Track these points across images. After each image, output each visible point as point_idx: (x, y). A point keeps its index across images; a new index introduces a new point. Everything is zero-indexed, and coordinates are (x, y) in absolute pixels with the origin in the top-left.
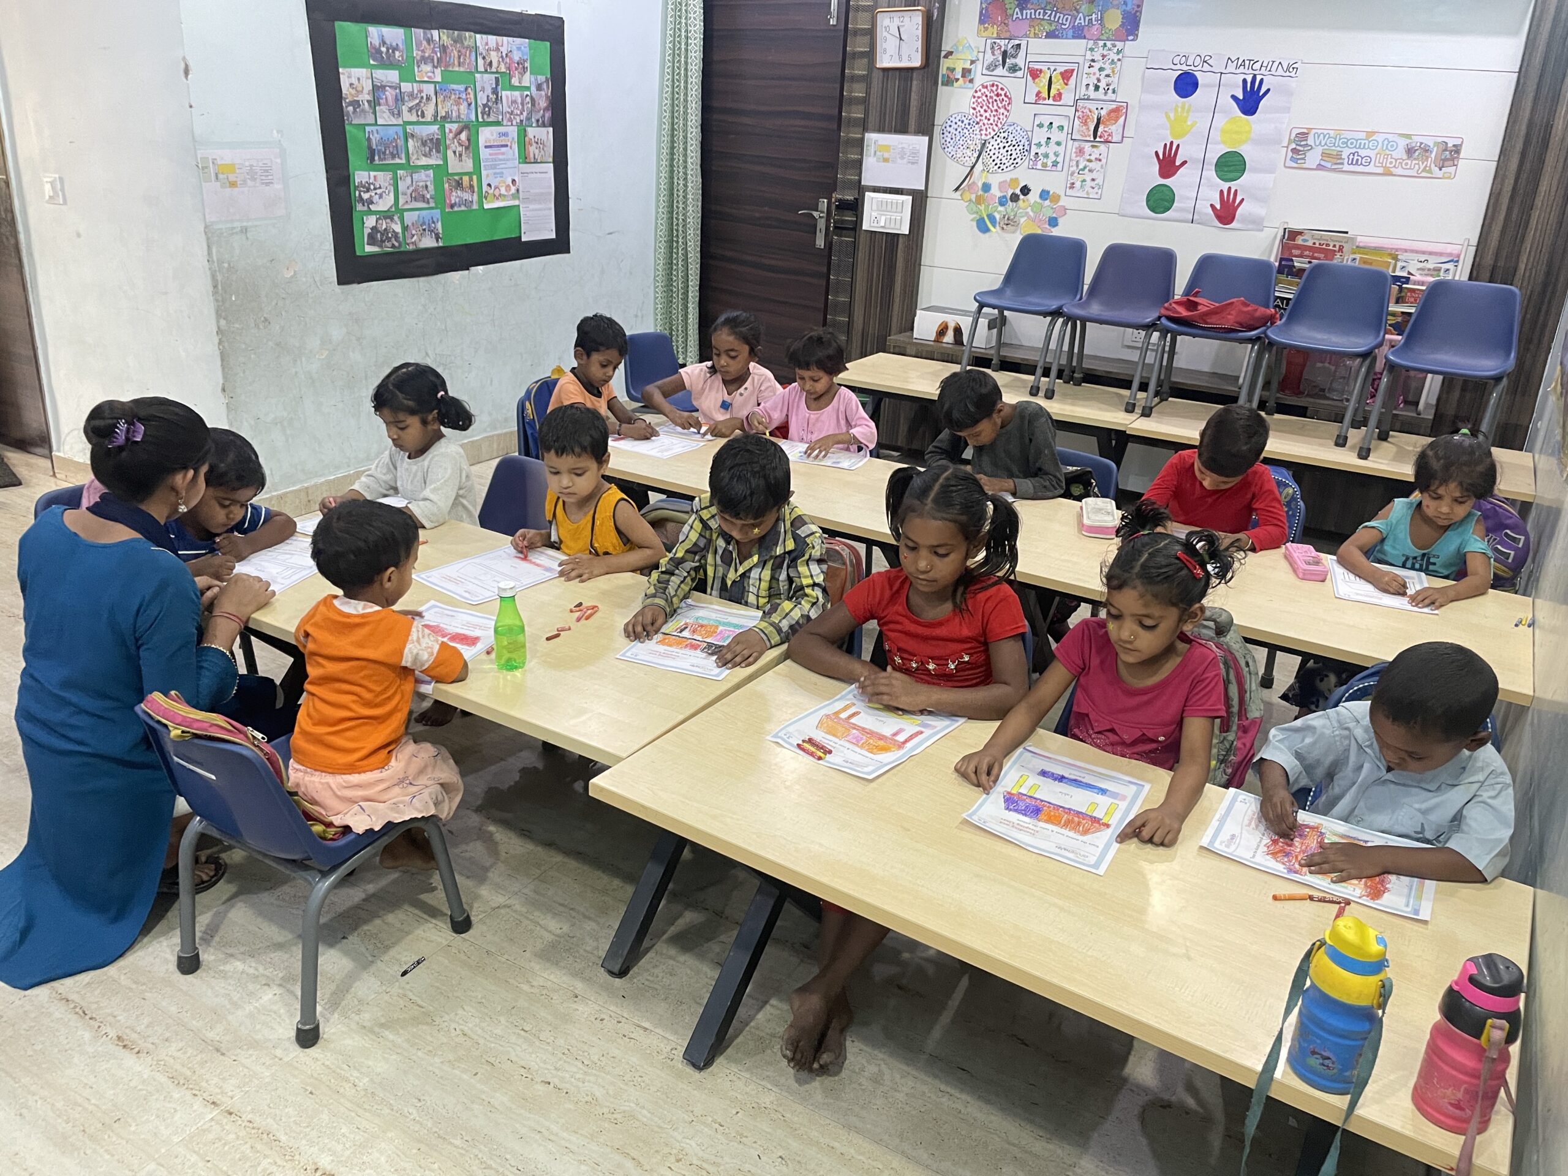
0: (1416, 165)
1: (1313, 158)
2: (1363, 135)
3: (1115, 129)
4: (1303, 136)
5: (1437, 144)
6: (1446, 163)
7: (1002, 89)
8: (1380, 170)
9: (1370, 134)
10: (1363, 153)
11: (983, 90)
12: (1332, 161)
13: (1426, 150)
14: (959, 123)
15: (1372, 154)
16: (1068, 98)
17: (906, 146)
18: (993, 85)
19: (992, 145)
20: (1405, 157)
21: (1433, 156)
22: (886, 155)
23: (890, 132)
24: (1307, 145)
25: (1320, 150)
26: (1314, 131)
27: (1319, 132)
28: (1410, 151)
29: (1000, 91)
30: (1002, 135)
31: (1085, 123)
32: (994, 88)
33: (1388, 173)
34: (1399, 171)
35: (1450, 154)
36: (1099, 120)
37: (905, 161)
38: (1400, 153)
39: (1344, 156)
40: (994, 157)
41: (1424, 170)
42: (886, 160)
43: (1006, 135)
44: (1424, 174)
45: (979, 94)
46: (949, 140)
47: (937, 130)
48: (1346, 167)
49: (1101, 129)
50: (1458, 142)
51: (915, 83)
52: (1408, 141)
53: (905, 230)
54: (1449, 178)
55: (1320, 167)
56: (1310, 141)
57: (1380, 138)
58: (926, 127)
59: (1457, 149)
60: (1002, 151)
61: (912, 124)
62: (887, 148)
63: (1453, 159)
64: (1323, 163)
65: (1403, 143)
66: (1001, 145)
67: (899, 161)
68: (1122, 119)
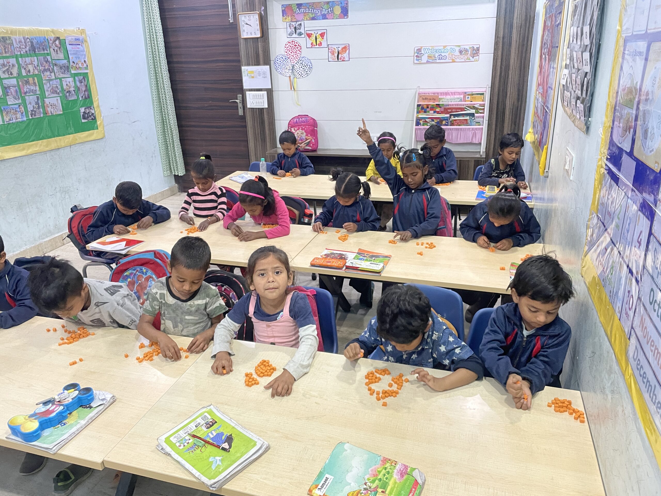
0: (464, 57)
1: (424, 59)
2: (442, 48)
3: (345, 55)
4: (419, 50)
5: (470, 48)
6: (475, 55)
7: (297, 43)
8: (451, 61)
9: (445, 47)
10: (443, 54)
11: (289, 44)
12: (432, 60)
13: (466, 51)
14: (281, 59)
15: (447, 54)
16: (324, 45)
17: (260, 70)
18: (293, 42)
19: (297, 67)
20: (459, 54)
21: (470, 53)
22: (252, 75)
23: (252, 65)
24: (421, 54)
25: (427, 55)
26: (423, 48)
27: (425, 48)
28: (461, 52)
29: (296, 44)
30: (300, 62)
31: (333, 54)
32: (293, 43)
33: (454, 62)
34: (458, 60)
35: (476, 52)
36: (338, 52)
37: (261, 77)
38: (457, 53)
39: (436, 56)
40: (298, 72)
41: (467, 59)
42: (253, 77)
45: (287, 46)
46: (278, 66)
47: (272, 63)
48: (438, 61)
49: (340, 56)
50: (478, 46)
51: (259, 43)
52: (459, 48)
53: (266, 106)
54: (477, 61)
55: (428, 62)
56: (423, 52)
57: (449, 48)
58: (267, 62)
59: (478, 49)
60: (301, 69)
61: (261, 61)
62: (252, 72)
63: (477, 53)
64: (429, 60)
65: (457, 49)
66: (300, 66)
67: (258, 77)
68: (348, 51)
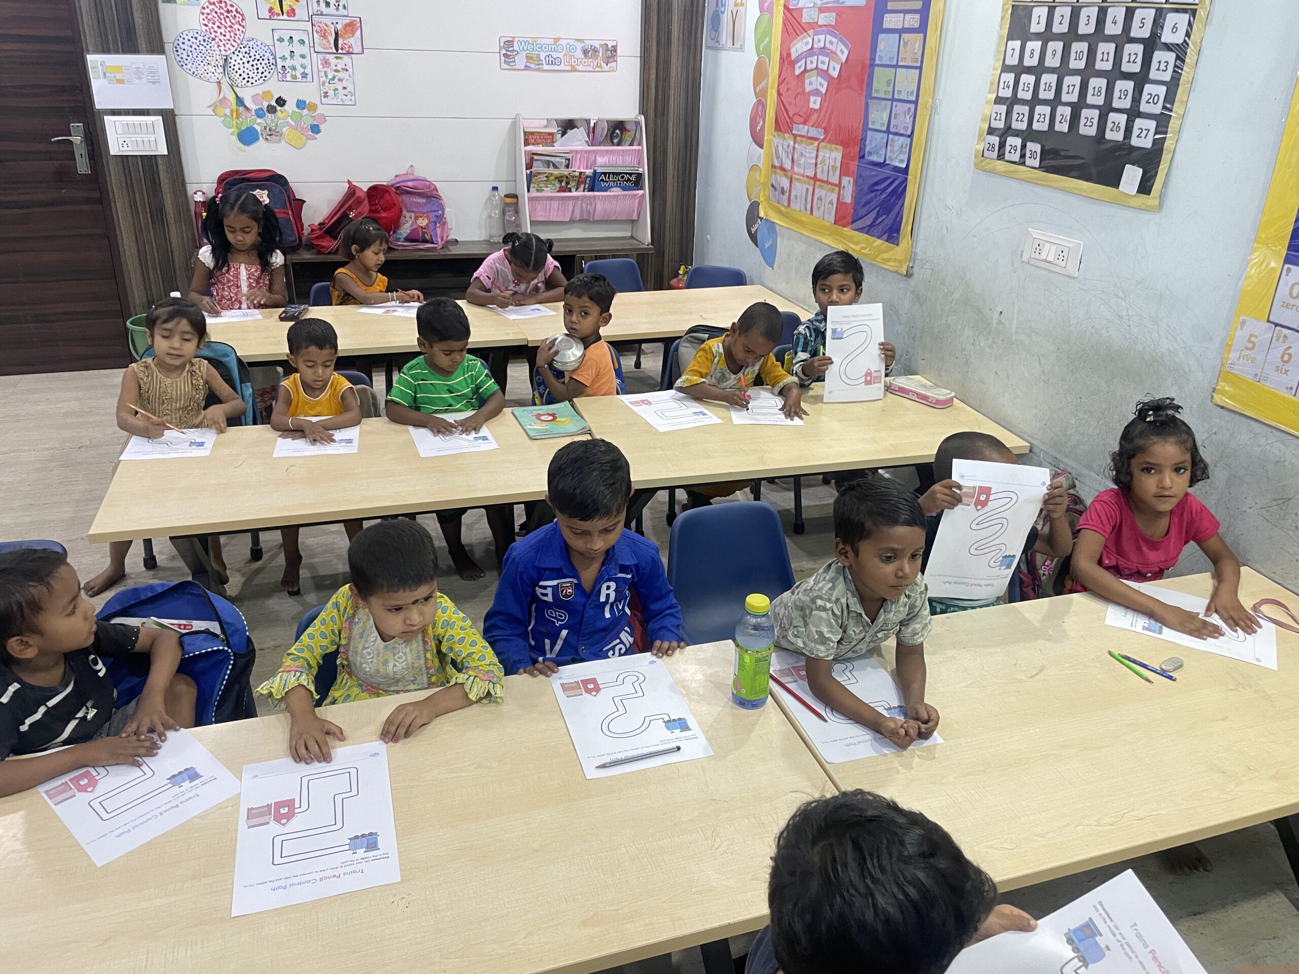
0: (591, 63)
1: (521, 60)
2: (552, 41)
3: (353, 41)
4: (509, 43)
5: (601, 46)
6: (610, 60)
7: (231, 6)
8: (569, 68)
9: (557, 40)
10: (554, 55)
11: (211, 7)
12: (533, 63)
13: (595, 51)
14: (193, 40)
15: (561, 55)
16: (302, 14)
17: (141, 66)
19: (235, 60)
20: (583, 57)
21: (601, 55)
22: (119, 76)
23: (117, 52)
24: (514, 51)
25: (524, 54)
26: (516, 40)
27: (521, 39)
28: (585, 52)
29: (230, 8)
30: (243, 50)
31: (324, 36)
32: (223, 5)
33: (574, 70)
34: (581, 68)
35: (611, 53)
36: (337, 34)
37: (144, 81)
38: (579, 54)
39: (542, 58)
40: (239, 72)
41: (597, 66)
42: (121, 81)
43: (247, 49)
44: (597, 69)
45: (207, 11)
46: (185, 57)
47: (168, 47)
48: (546, 67)
49: (340, 42)
50: (615, 44)
52: (583, 44)
53: (162, 150)
54: (613, 71)
55: (527, 68)
56: (516, 47)
58: (157, 46)
59: (614, 49)
60: (246, 65)
61: (142, 43)
62: (119, 69)
63: (613, 56)
64: (528, 64)
65: (579, 46)
66: (245, 60)
67: (137, 81)
68: (358, 33)
